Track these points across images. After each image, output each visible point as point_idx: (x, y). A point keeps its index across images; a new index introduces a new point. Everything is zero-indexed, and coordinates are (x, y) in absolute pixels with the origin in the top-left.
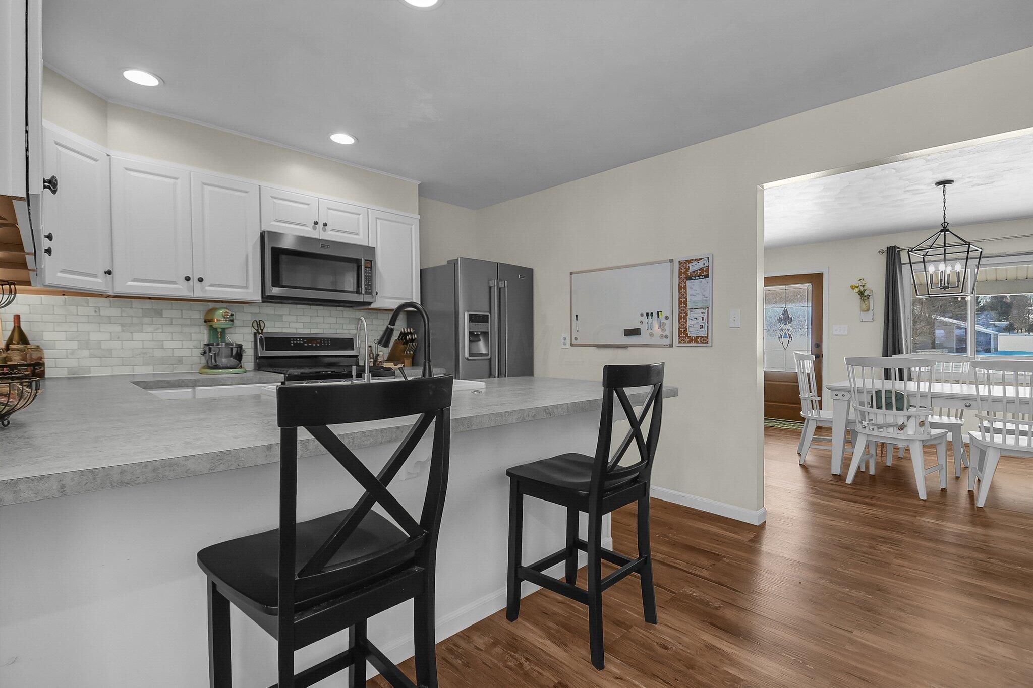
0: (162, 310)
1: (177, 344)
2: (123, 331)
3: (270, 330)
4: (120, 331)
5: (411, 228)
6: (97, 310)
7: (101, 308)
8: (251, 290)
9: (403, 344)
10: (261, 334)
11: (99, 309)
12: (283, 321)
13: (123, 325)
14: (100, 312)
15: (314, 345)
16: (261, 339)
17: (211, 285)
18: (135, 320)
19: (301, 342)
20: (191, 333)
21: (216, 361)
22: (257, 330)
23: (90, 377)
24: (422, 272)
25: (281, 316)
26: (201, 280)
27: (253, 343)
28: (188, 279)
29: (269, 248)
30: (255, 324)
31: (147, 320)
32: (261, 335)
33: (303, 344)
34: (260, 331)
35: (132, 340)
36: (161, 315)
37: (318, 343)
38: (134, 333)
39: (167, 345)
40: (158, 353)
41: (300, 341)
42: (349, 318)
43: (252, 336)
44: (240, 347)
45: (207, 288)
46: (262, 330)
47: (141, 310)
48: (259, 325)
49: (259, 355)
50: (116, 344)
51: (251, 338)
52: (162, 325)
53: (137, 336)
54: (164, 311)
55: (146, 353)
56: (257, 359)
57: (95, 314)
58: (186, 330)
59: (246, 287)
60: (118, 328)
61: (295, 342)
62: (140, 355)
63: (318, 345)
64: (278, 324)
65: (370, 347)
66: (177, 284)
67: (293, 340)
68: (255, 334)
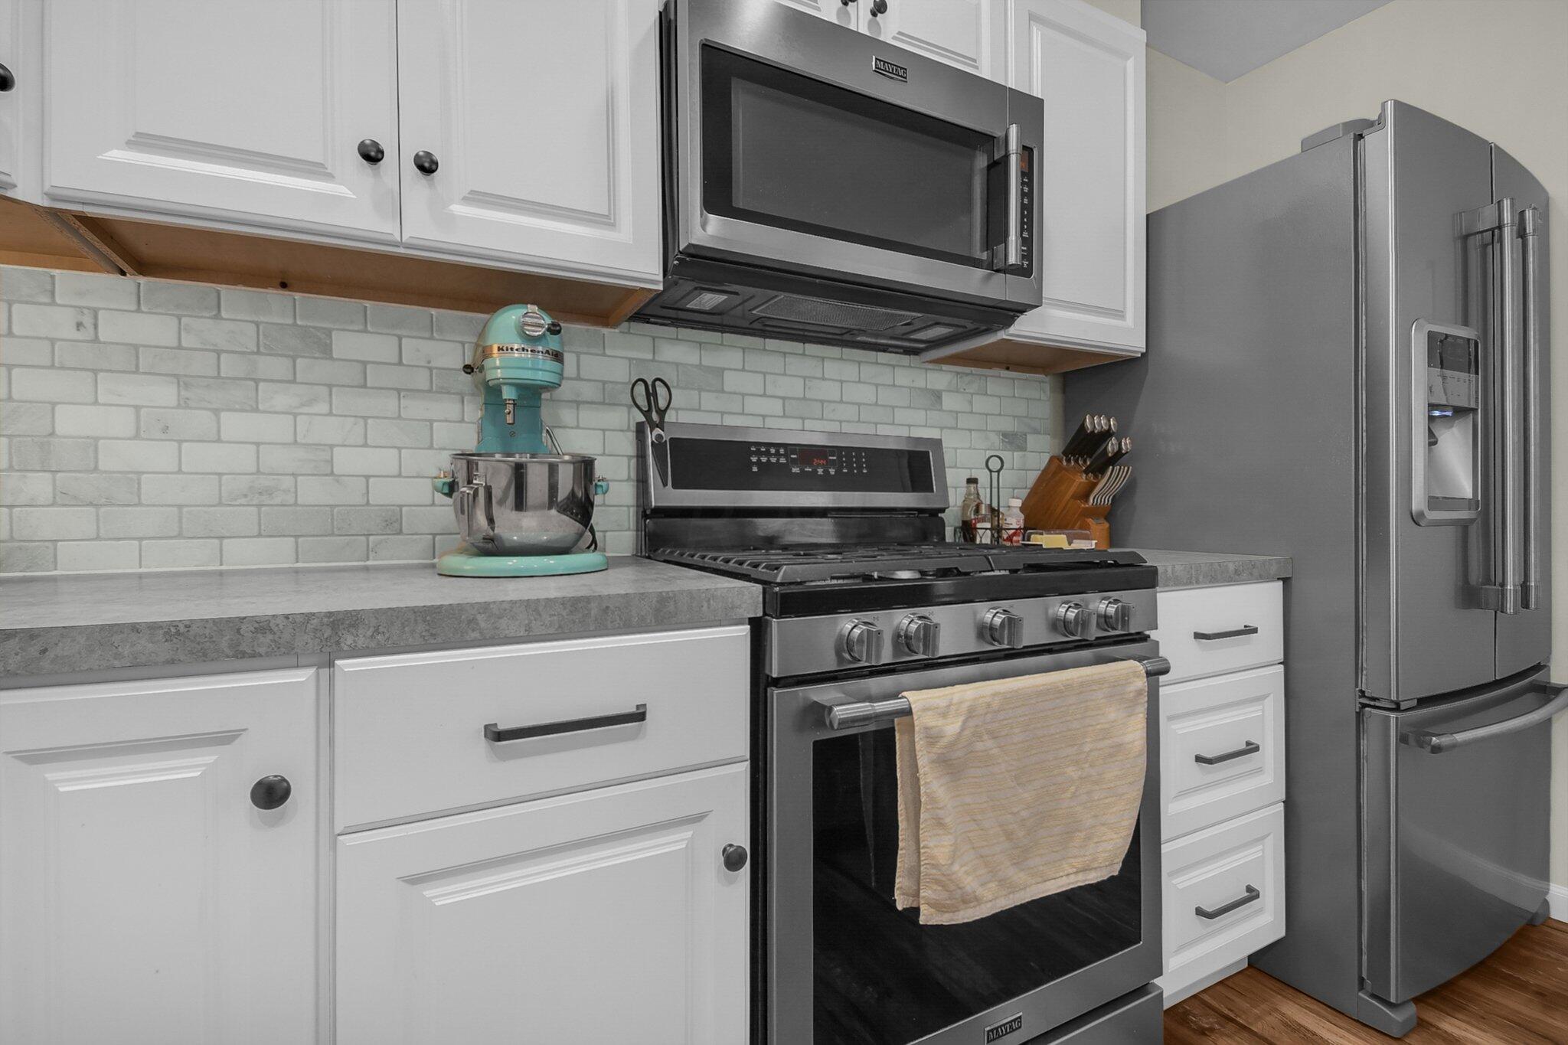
0: (329, 333)
1: (382, 460)
2: (183, 404)
3: (685, 418)
4: (174, 403)
5: (1125, 69)
6: (88, 320)
7: (101, 314)
8: (624, 233)
9: (1086, 472)
10: (661, 425)
11: (96, 318)
12: (723, 391)
13: (182, 381)
14: (96, 326)
15: (820, 471)
16: (658, 446)
17: (476, 198)
18: (230, 366)
19: (783, 460)
20: (431, 422)
21: (491, 521)
22: (647, 414)
23: (54, 579)
24: (1153, 222)
25: (720, 372)
26: (427, 166)
27: (634, 461)
28: (372, 155)
29: (691, 46)
30: (640, 389)
31: (273, 366)
32: (658, 431)
33: (786, 468)
34: (655, 417)
35: (219, 440)
36: (326, 351)
37: (832, 463)
38: (223, 415)
39: (347, 461)
40: (313, 492)
41: (777, 454)
42: (910, 388)
43: (631, 436)
44: (585, 467)
45: (459, 209)
46: (662, 413)
47: (251, 329)
48: (651, 395)
49: (653, 504)
50: (155, 455)
51: (627, 444)
52: (330, 386)
53: (234, 424)
54: (334, 334)
55: (269, 492)
56: (645, 516)
57: (78, 336)
58: (415, 408)
59: (606, 220)
60: (165, 393)
61: (764, 459)
62: (246, 496)
63: (832, 471)
64: (709, 400)
65: (972, 481)
66: (329, 177)
67: (758, 453)
68: (640, 430)
